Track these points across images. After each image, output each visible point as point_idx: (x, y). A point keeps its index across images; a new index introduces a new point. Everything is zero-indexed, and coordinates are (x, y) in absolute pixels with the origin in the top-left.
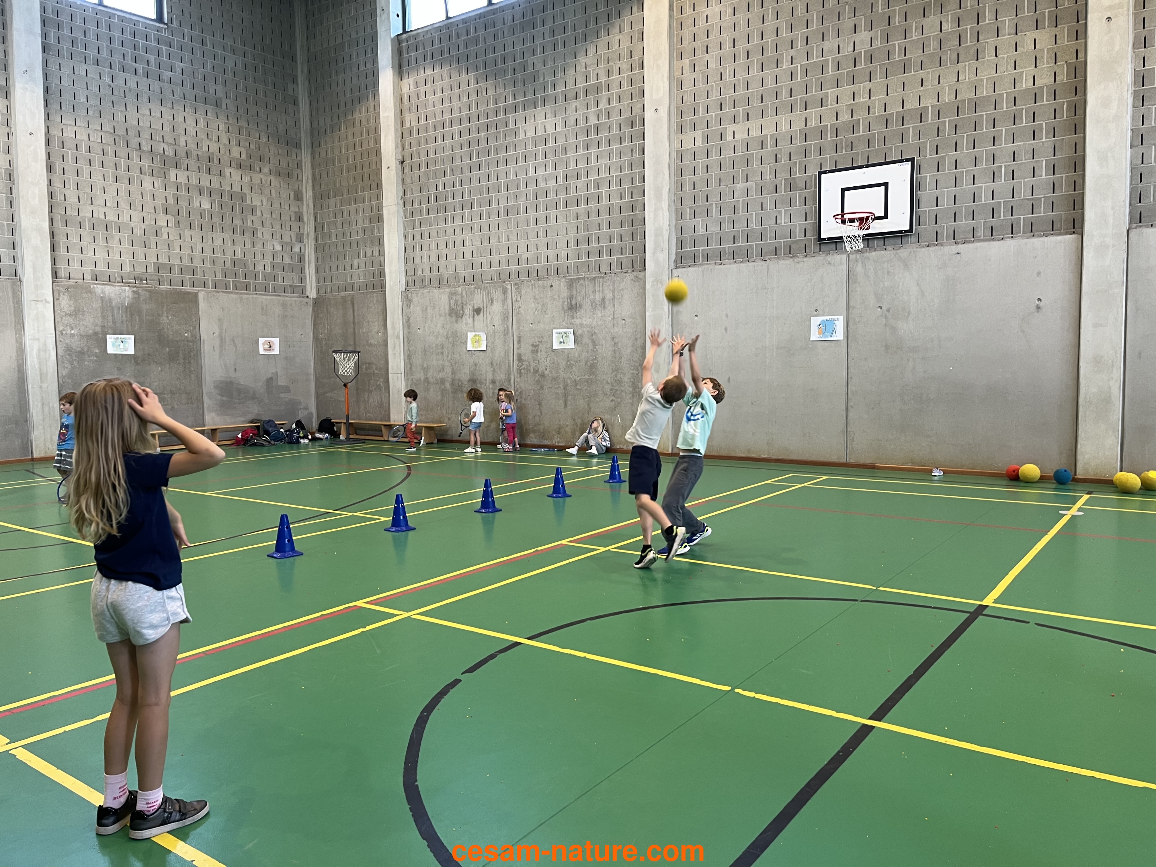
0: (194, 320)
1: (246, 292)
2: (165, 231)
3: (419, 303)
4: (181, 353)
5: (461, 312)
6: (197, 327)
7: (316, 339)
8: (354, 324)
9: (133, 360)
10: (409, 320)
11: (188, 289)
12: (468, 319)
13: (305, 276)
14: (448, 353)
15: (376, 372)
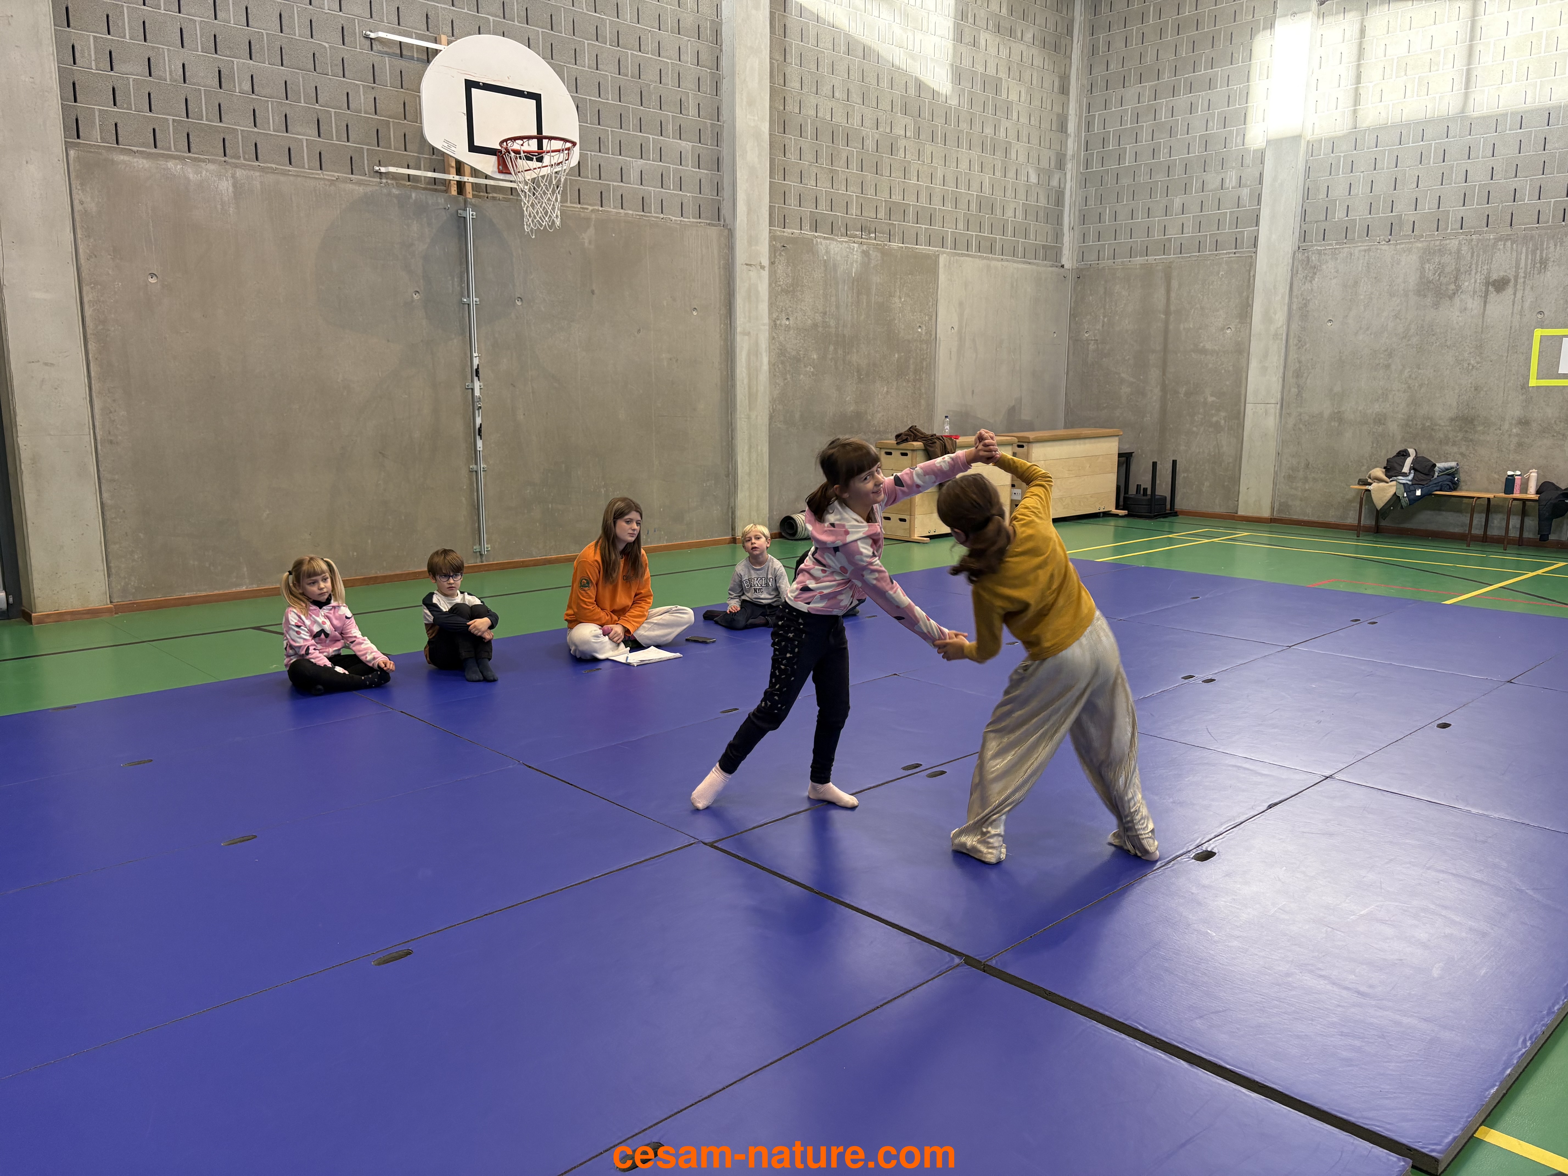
0: (930, 304)
1: (990, 255)
2: (902, 143)
3: (1337, 272)
4: (911, 361)
5: (1453, 287)
6: (934, 317)
7: (1076, 341)
8: (1167, 313)
9: (855, 374)
10: (1306, 305)
11: (922, 248)
12: (1470, 301)
13: (1062, 230)
14: (1404, 366)
15: (1211, 399)
